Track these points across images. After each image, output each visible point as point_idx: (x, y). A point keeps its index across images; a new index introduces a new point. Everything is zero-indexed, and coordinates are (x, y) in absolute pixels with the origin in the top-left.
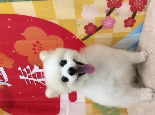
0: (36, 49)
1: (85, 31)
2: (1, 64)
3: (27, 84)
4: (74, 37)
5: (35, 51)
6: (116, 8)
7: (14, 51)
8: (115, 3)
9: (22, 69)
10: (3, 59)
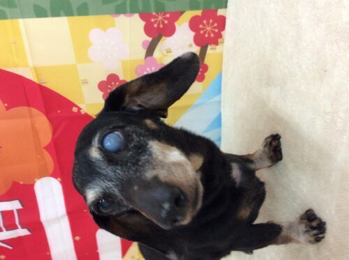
1: (102, 93)
6: (163, 38)
8: (161, 26)
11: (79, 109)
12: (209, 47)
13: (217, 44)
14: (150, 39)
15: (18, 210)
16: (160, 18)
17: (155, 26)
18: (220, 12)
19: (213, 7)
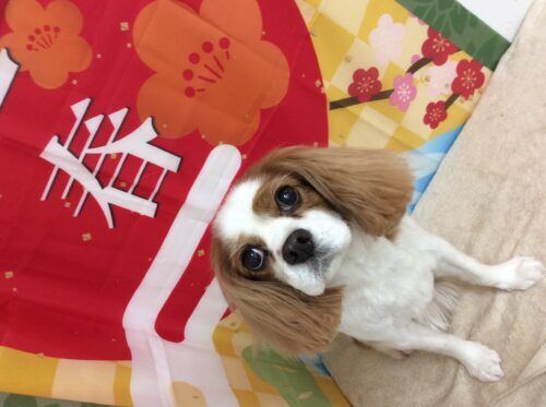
0: (202, 62)
1: (352, 81)
2: (29, 47)
3: (43, 198)
4: (318, 83)
5: (190, 66)
6: (432, 63)
7: (125, 26)
8: (438, 51)
9: (88, 115)
10: (57, 30)
11: (322, 86)
12: (460, 98)
13: (467, 98)
14: (421, 56)
15: (168, 172)
16: (442, 42)
17: (434, 47)
18: (485, 70)
19: (482, 61)
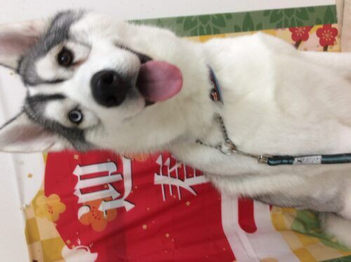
6: (302, 42)
8: (301, 35)
9: (164, 160)
12: (329, 47)
13: (333, 44)
14: (295, 42)
16: (300, 30)
17: (298, 34)
18: (334, 26)
19: (329, 23)
